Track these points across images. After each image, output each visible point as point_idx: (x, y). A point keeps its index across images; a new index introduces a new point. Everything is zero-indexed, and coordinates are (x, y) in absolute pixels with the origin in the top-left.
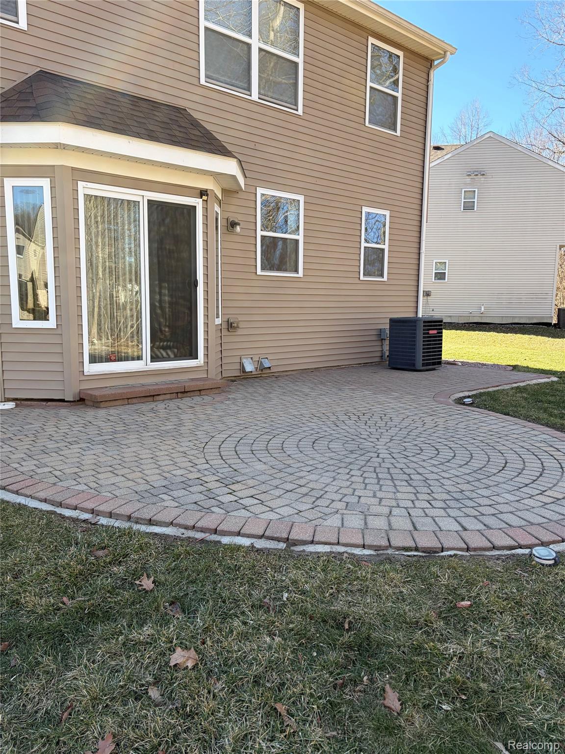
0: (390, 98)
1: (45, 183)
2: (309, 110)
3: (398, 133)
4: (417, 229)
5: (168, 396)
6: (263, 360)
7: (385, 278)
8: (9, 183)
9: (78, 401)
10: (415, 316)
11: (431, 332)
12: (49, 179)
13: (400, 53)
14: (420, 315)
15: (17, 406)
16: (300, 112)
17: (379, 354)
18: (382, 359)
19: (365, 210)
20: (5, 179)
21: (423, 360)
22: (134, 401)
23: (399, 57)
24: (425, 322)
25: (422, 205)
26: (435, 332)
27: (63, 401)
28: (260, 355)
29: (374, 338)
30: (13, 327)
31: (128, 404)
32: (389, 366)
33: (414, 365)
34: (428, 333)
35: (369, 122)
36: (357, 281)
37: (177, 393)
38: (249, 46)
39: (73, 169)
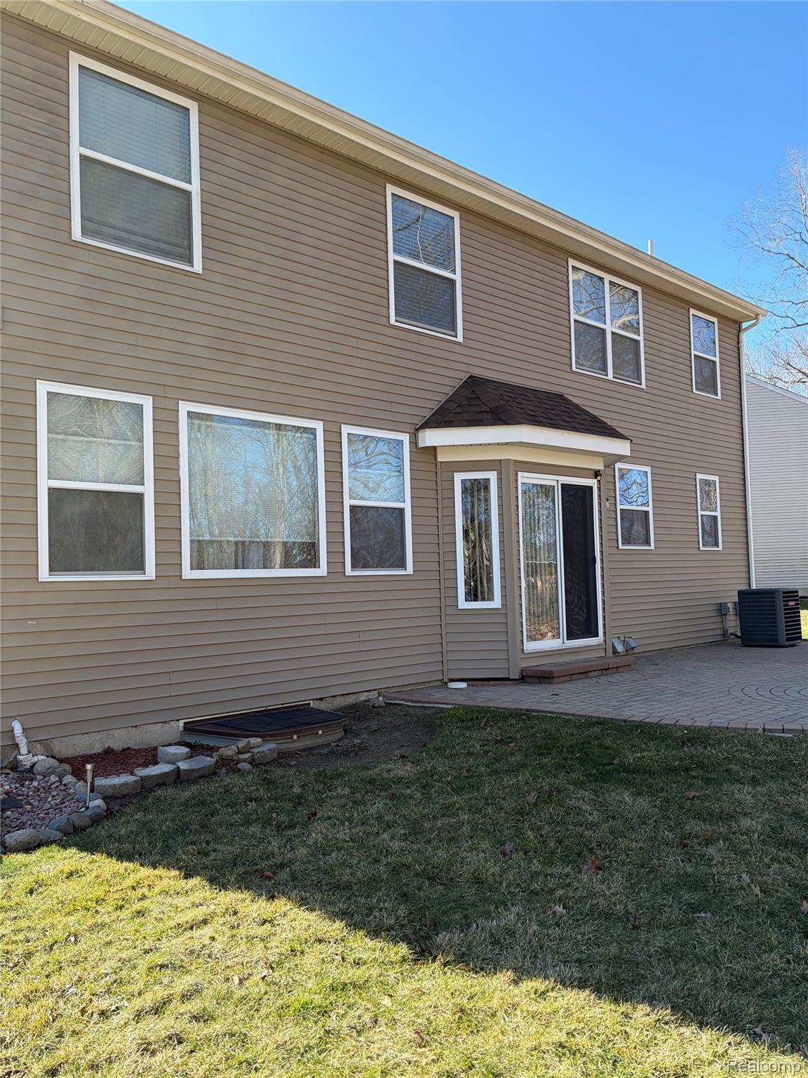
0: (711, 363)
1: (492, 476)
2: (651, 384)
3: (719, 397)
4: (741, 493)
5: (596, 673)
6: (628, 639)
7: (720, 548)
8: (459, 478)
9: (520, 679)
10: (748, 588)
11: (790, 603)
12: (496, 472)
13: (714, 320)
14: (754, 587)
15: (468, 685)
16: (643, 386)
17: (720, 632)
18: (725, 637)
19: (699, 476)
20: (455, 474)
21: (787, 635)
22: (575, 677)
23: (714, 323)
24: (784, 593)
25: (744, 467)
26: (793, 603)
27: (508, 679)
28: (624, 635)
29: (713, 614)
30: (459, 608)
31: (571, 680)
32: (742, 643)
33: (776, 640)
34: (788, 605)
35: (697, 388)
36: (696, 551)
37: (602, 670)
38: (604, 331)
39: (516, 461)
